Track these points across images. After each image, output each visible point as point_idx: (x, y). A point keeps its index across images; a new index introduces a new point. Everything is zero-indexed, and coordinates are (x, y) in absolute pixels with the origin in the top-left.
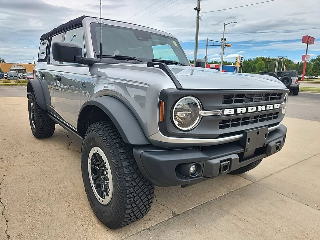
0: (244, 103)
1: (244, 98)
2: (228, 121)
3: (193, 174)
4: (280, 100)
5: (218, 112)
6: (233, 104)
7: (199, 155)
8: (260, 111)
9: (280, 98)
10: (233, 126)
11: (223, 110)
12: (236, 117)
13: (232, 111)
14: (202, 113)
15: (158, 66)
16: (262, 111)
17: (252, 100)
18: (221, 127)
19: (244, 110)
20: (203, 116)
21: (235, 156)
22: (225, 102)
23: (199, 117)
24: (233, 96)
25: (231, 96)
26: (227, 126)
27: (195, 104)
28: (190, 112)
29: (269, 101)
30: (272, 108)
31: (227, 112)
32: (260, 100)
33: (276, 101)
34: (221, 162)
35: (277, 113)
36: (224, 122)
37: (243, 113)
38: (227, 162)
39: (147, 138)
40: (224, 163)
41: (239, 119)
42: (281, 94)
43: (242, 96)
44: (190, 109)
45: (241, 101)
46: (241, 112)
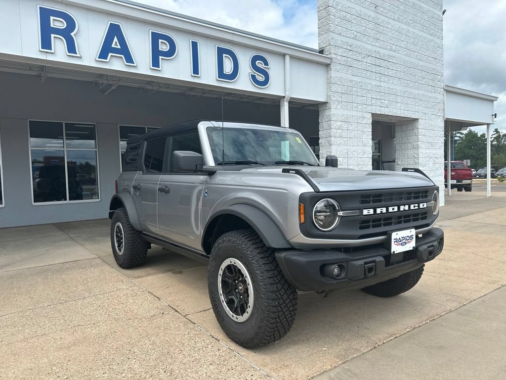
0: (383, 203)
1: (383, 198)
2: (368, 221)
3: (338, 276)
4: (426, 199)
5: (357, 213)
6: (371, 204)
7: (341, 256)
8: (402, 211)
9: (426, 196)
10: (374, 226)
11: (361, 210)
12: (375, 217)
13: (371, 211)
14: (341, 213)
15: (294, 172)
16: (404, 210)
17: (391, 200)
18: (361, 228)
19: (384, 210)
20: (342, 217)
21: (380, 259)
22: (363, 202)
23: (338, 218)
24: (370, 195)
25: (368, 196)
26: (368, 227)
27: (333, 206)
28: (329, 214)
29: (413, 200)
30: (417, 208)
31: (365, 212)
32: (401, 199)
33: (421, 199)
34: (366, 263)
35: (425, 213)
36: (363, 222)
37: (384, 213)
38: (371, 264)
39: (288, 242)
40: (369, 265)
41: (380, 220)
42: (426, 192)
43: (380, 195)
44: (328, 211)
45: (380, 201)
46: (381, 212)
